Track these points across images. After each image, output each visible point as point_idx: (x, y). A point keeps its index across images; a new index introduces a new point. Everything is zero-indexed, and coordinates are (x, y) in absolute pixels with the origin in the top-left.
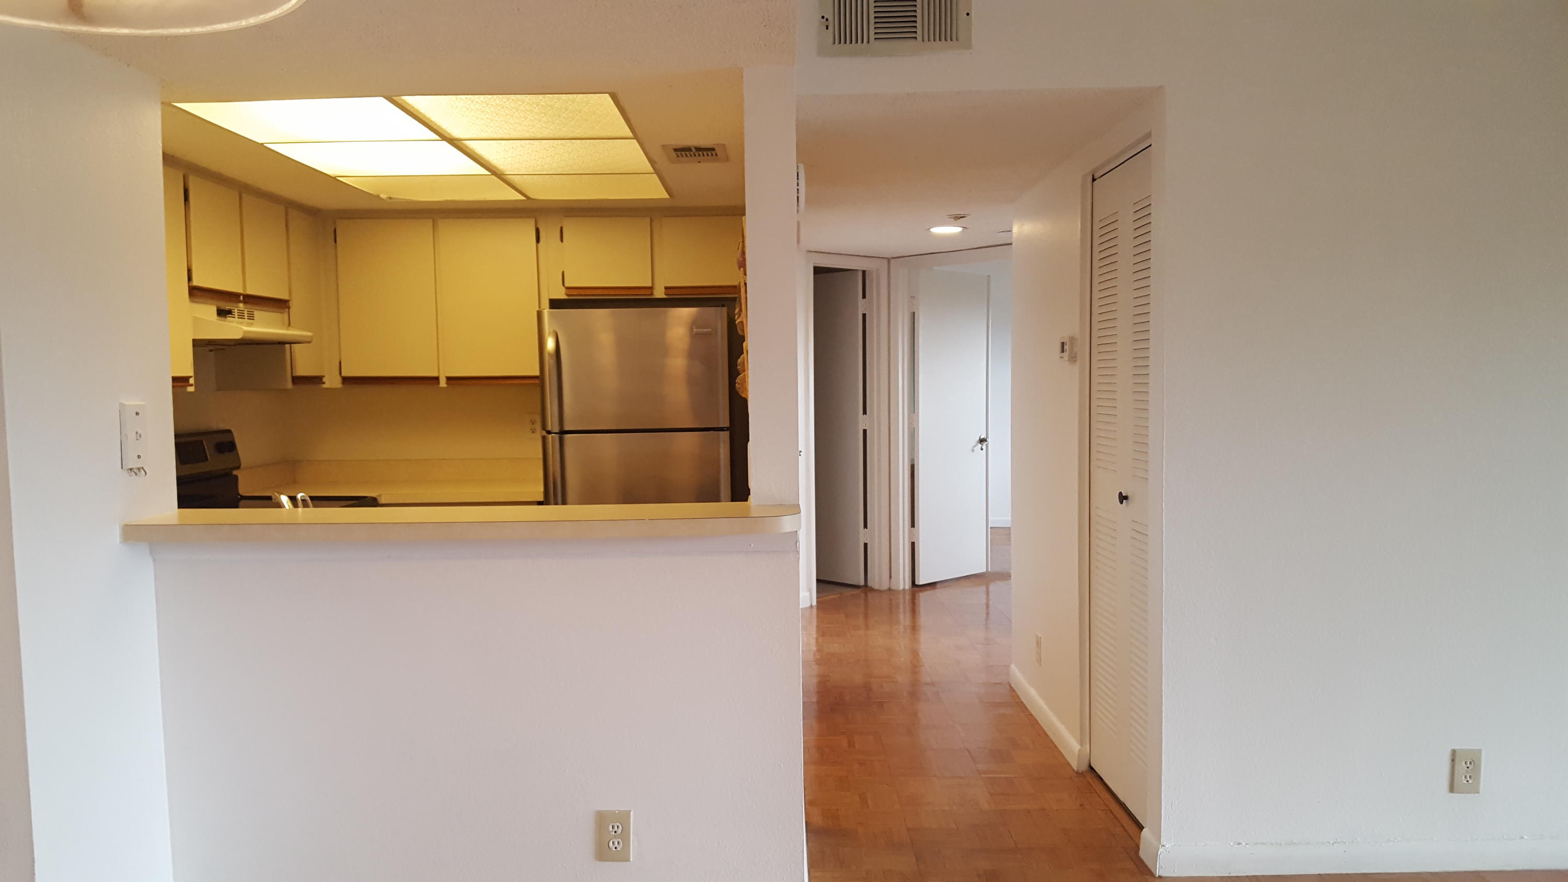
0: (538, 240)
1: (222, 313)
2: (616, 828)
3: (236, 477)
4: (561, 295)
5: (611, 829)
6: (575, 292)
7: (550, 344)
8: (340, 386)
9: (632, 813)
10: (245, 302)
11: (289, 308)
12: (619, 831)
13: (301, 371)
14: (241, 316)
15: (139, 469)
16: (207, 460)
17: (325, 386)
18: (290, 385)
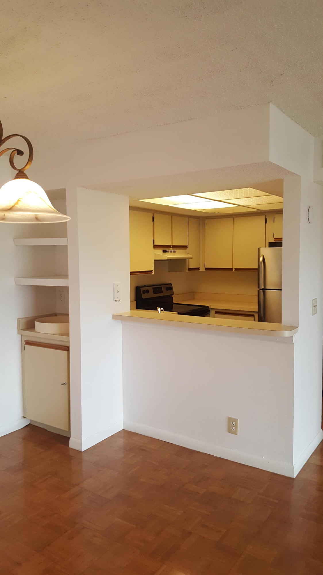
0: (266, 222)
1: (164, 251)
2: (233, 424)
3: (172, 297)
4: (272, 241)
5: (232, 423)
6: (277, 240)
7: (261, 259)
8: (205, 271)
9: (238, 420)
10: (172, 248)
11: (188, 248)
12: (234, 425)
13: (191, 267)
14: (171, 252)
15: (118, 300)
16: (162, 292)
17: (201, 270)
18: (187, 271)
